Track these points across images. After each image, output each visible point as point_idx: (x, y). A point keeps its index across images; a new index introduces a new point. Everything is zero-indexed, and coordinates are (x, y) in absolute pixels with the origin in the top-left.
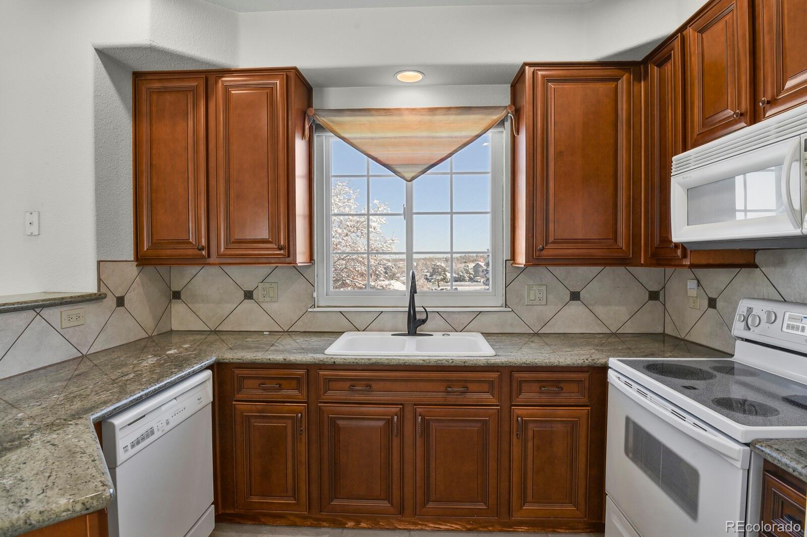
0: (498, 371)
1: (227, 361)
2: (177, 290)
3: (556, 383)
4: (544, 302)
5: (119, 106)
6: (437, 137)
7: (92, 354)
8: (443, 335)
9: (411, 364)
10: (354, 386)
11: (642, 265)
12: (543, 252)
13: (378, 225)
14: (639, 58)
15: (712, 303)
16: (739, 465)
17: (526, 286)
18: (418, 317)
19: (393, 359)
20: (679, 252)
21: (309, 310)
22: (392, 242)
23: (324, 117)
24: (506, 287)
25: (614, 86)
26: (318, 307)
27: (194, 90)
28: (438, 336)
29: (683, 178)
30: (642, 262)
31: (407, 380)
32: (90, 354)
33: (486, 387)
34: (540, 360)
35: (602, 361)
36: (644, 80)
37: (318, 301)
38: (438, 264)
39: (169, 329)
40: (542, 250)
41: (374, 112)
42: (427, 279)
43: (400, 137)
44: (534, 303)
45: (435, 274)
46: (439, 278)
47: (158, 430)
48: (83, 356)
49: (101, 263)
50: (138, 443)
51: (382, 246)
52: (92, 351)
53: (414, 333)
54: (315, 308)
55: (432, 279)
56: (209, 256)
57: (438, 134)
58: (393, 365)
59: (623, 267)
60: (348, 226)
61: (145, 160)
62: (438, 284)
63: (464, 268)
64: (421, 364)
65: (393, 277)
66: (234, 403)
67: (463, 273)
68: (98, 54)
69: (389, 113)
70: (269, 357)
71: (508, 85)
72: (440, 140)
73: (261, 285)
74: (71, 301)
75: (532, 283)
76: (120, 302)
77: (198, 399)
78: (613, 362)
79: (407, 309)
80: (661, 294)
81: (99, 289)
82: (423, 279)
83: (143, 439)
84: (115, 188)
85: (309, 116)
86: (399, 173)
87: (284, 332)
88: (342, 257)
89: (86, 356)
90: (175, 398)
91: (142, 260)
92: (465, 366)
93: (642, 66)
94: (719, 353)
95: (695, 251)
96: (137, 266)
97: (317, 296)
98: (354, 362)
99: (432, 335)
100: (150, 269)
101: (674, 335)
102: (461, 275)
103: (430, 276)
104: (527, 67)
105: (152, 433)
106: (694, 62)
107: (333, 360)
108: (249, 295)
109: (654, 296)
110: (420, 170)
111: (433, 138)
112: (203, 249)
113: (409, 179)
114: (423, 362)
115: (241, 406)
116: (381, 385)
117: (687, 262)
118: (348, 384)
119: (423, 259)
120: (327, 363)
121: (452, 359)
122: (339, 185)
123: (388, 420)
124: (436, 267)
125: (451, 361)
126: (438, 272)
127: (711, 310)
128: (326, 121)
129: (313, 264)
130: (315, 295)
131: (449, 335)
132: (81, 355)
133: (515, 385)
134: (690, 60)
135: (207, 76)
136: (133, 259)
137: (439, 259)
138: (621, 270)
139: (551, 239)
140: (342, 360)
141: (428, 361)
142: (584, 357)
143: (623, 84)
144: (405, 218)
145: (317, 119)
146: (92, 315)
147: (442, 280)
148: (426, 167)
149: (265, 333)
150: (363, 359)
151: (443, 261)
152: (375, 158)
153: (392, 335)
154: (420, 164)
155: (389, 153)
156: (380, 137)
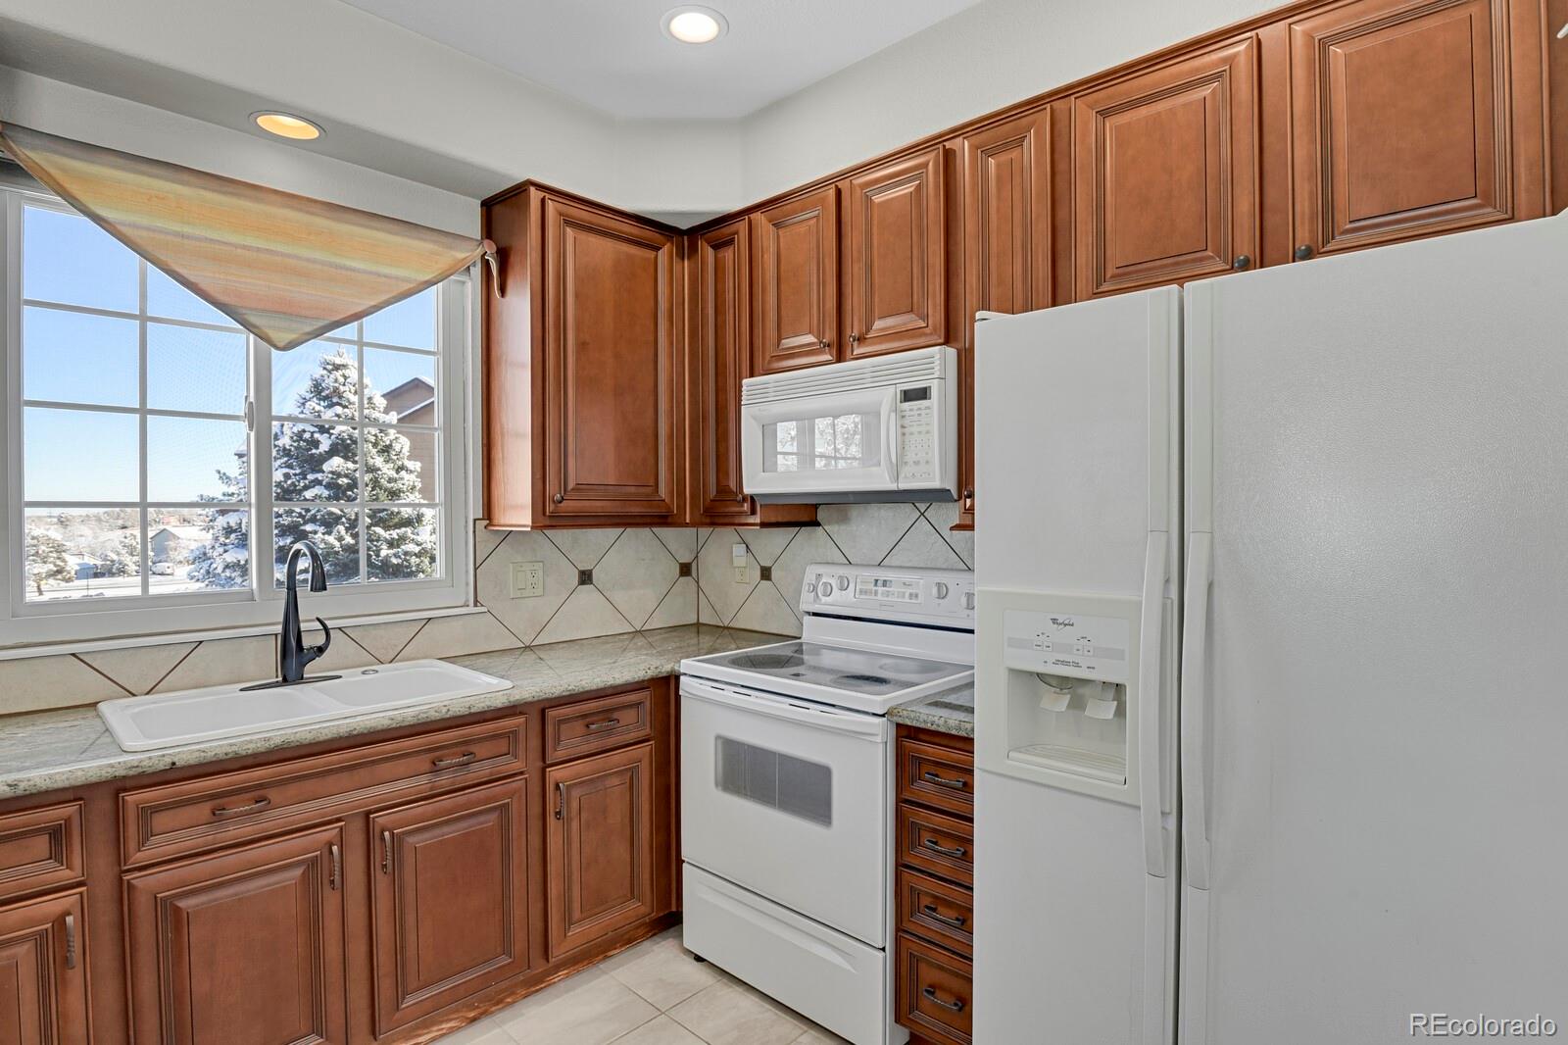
0: (521, 713)
3: (607, 714)
4: (539, 591)
8: (364, 673)
9: (365, 731)
10: (224, 809)
11: (686, 525)
12: (562, 505)
14: (684, 225)
15: (766, 574)
16: (879, 739)
17: (511, 565)
18: (307, 642)
19: (325, 728)
20: (746, 507)
23: (30, 148)
24: (476, 569)
25: (653, 256)
29: (760, 410)
30: (688, 521)
33: (502, 745)
34: (588, 681)
35: (667, 668)
36: (689, 258)
38: (34, 533)
40: (560, 502)
43: (258, 250)
44: (526, 593)
53: (298, 677)
57: (348, 263)
58: (325, 742)
59: (648, 529)
62: (38, 586)
63: (121, 542)
67: (118, 554)
71: (475, 200)
72: (349, 273)
75: (519, 558)
78: (687, 665)
79: (279, 629)
80: (694, 566)
92: (471, 714)
93: (686, 238)
94: (775, 637)
95: (766, 505)
98: (226, 754)
99: (341, 677)
101: (714, 623)
102: (112, 561)
104: (532, 189)
106: (769, 262)
107: (168, 760)
109: (685, 570)
110: (307, 329)
111: (338, 267)
113: (281, 344)
114: (390, 722)
116: (292, 790)
117: (757, 519)
118: (205, 809)
120: (150, 770)
121: (445, 706)
123: (314, 861)
125: (444, 710)
126: (37, 552)
127: (765, 583)
131: (378, 670)
133: (550, 729)
134: (762, 256)
137: (36, 521)
138: (645, 532)
139: (571, 485)
140: (197, 754)
141: (400, 719)
142: (642, 667)
143: (663, 255)
145: (8, 148)
147: (51, 576)
150: (251, 742)
152: (192, 283)
153: (241, 690)
154: (306, 317)
155: (229, 278)
156: (206, 238)
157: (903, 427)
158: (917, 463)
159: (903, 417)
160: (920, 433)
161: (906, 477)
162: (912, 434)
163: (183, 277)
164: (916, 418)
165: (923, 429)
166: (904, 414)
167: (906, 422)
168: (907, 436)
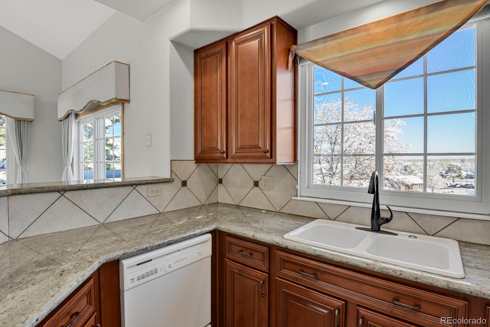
1: (221, 230)
2: (221, 178)
5: (185, 71)
6: (405, 41)
7: (165, 212)
8: (410, 236)
13: (395, 135)
18: (382, 215)
21: (293, 198)
22: (408, 147)
23: (302, 49)
26: (301, 196)
27: (220, 53)
28: (403, 236)
31: (350, 279)
32: (164, 212)
37: (300, 192)
38: (453, 164)
39: (216, 201)
41: (342, 35)
42: (442, 176)
43: (366, 50)
45: (450, 172)
46: (455, 175)
47: (161, 271)
48: (160, 213)
49: (172, 161)
50: (143, 277)
51: (398, 150)
52: (166, 210)
53: (377, 229)
54: (297, 197)
55: (447, 176)
56: (227, 157)
57: (406, 38)
60: (371, 137)
61: (199, 100)
62: (453, 180)
64: (364, 267)
65: (411, 173)
66: (225, 259)
68: (172, 43)
69: (355, 32)
70: (245, 232)
73: (263, 178)
74: (152, 182)
76: (184, 184)
77: (199, 253)
81: (171, 176)
82: (438, 175)
83: (148, 276)
84: (182, 119)
85: (292, 51)
86: (365, 82)
87: (277, 212)
88: (367, 158)
89: (162, 213)
90: (179, 250)
91: (199, 160)
96: (195, 163)
97: (300, 188)
98: (302, 250)
99: (397, 235)
100: (204, 165)
103: (445, 173)
105: (156, 272)
107: (285, 245)
108: (256, 184)
110: (386, 76)
111: (400, 43)
112: (224, 153)
113: (374, 87)
115: (229, 263)
116: (326, 276)
118: (298, 268)
119: (440, 160)
120: (281, 246)
122: (365, 109)
123: (331, 311)
124: (451, 166)
126: (453, 170)
128: (305, 52)
129: (296, 164)
130: (298, 187)
131: (416, 237)
132: (159, 212)
135: (227, 41)
136: (193, 160)
137: (454, 160)
140: (293, 246)
144: (374, 123)
145: (298, 52)
146: (167, 191)
147: (457, 177)
148: (392, 72)
149: (263, 211)
151: (458, 161)
152: (343, 73)
153: (357, 228)
154: (386, 71)
155: (355, 66)
156: (348, 55)
163: (340, 72)
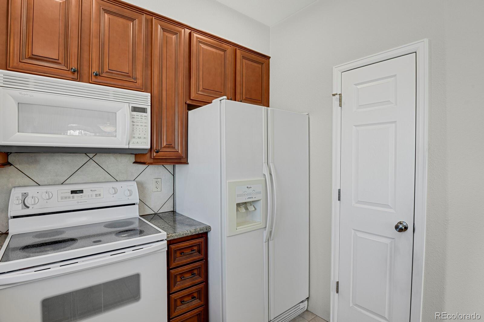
157: (133, 122)
158: (139, 138)
159: (133, 118)
160: (141, 126)
161: (133, 143)
162: (138, 125)
164: (140, 119)
165: (144, 124)
166: (133, 116)
167: (135, 120)
168: (135, 127)
